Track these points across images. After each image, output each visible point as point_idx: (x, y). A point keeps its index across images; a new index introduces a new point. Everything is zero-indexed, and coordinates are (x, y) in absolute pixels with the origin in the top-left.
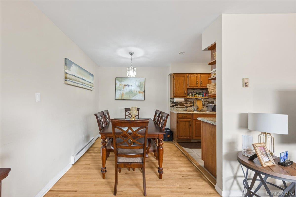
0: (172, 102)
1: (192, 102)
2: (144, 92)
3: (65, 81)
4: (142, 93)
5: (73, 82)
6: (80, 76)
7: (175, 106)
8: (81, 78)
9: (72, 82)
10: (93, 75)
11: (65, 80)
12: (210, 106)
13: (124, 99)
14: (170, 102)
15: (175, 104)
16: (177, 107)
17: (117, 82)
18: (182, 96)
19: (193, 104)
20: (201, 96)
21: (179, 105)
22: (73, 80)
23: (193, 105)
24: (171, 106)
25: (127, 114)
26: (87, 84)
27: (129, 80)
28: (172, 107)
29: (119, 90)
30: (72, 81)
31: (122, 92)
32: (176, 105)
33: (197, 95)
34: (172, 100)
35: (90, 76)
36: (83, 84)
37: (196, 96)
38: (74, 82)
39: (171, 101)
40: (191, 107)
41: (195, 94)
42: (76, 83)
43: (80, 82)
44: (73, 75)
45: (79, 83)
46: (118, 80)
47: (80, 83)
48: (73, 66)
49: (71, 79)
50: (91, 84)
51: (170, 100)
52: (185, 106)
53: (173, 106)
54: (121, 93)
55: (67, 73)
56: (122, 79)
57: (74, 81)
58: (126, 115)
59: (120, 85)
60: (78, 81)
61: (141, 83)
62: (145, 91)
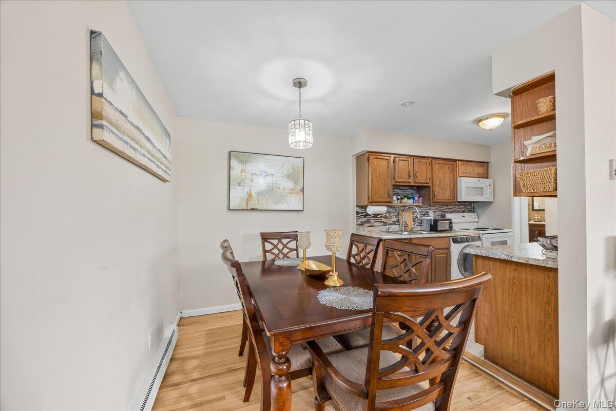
0: (359, 215)
1: (395, 214)
2: (303, 190)
3: (95, 130)
4: (297, 193)
5: (125, 142)
6: (141, 126)
7: (366, 222)
8: (143, 133)
9: (121, 139)
10: (168, 135)
11: (93, 126)
12: (425, 222)
13: (253, 209)
14: (356, 216)
15: (366, 219)
16: (369, 225)
17: (234, 163)
18: (383, 202)
19: (397, 219)
20: (411, 201)
21: (373, 221)
22: (124, 133)
23: (398, 221)
24: (359, 223)
25: (268, 246)
26: (158, 160)
27: (266, 159)
28: (360, 225)
29: (240, 184)
30: (120, 135)
31: (247, 189)
32: (368, 222)
33: (406, 199)
34: (360, 210)
35: (165, 137)
36: (149, 156)
37: (403, 201)
38: (128, 143)
39: (358, 213)
40: (394, 223)
41: (402, 198)
42: (131, 147)
43: (141, 146)
44: (121, 112)
45: (138, 148)
46: (236, 157)
47: (143, 151)
48: (121, 79)
49: (116, 128)
50: (168, 164)
51: (356, 209)
52: (383, 222)
53: (362, 224)
54: (245, 193)
55: (100, 95)
56: (246, 155)
57: (126, 138)
58: (265, 251)
59: (243, 171)
60: (137, 143)
61: (294, 169)
62: (303, 188)
